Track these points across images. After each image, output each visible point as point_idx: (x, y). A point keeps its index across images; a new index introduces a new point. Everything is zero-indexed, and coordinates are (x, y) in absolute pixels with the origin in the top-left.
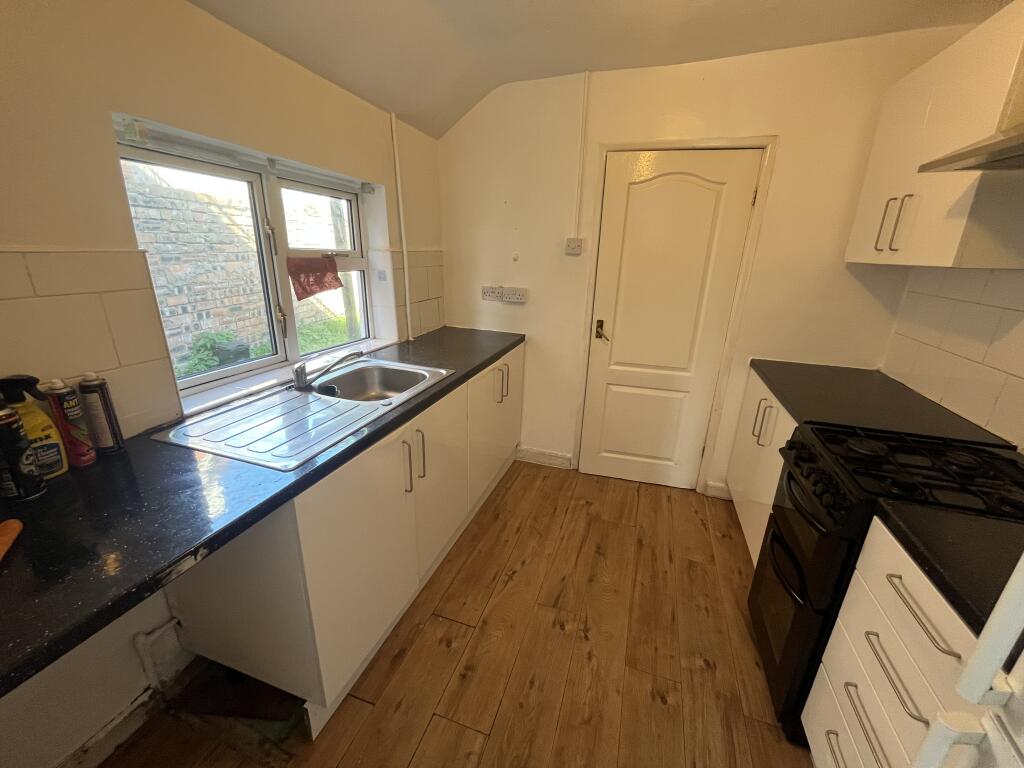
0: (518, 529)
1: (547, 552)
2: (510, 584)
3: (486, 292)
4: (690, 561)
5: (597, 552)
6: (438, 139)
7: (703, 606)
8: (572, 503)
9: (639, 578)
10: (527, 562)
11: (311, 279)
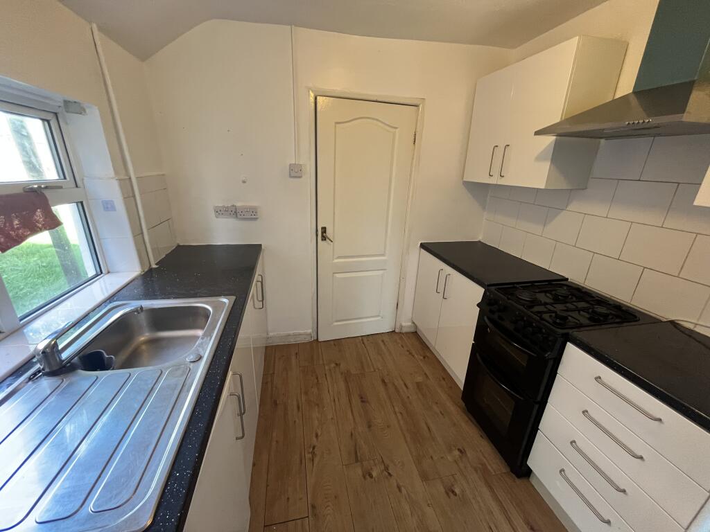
0: (298, 408)
1: (330, 417)
2: (317, 460)
3: (220, 212)
4: (417, 383)
5: (362, 401)
6: (143, 60)
7: (439, 412)
8: (327, 368)
9: (397, 409)
10: (319, 434)
11: (16, 222)
